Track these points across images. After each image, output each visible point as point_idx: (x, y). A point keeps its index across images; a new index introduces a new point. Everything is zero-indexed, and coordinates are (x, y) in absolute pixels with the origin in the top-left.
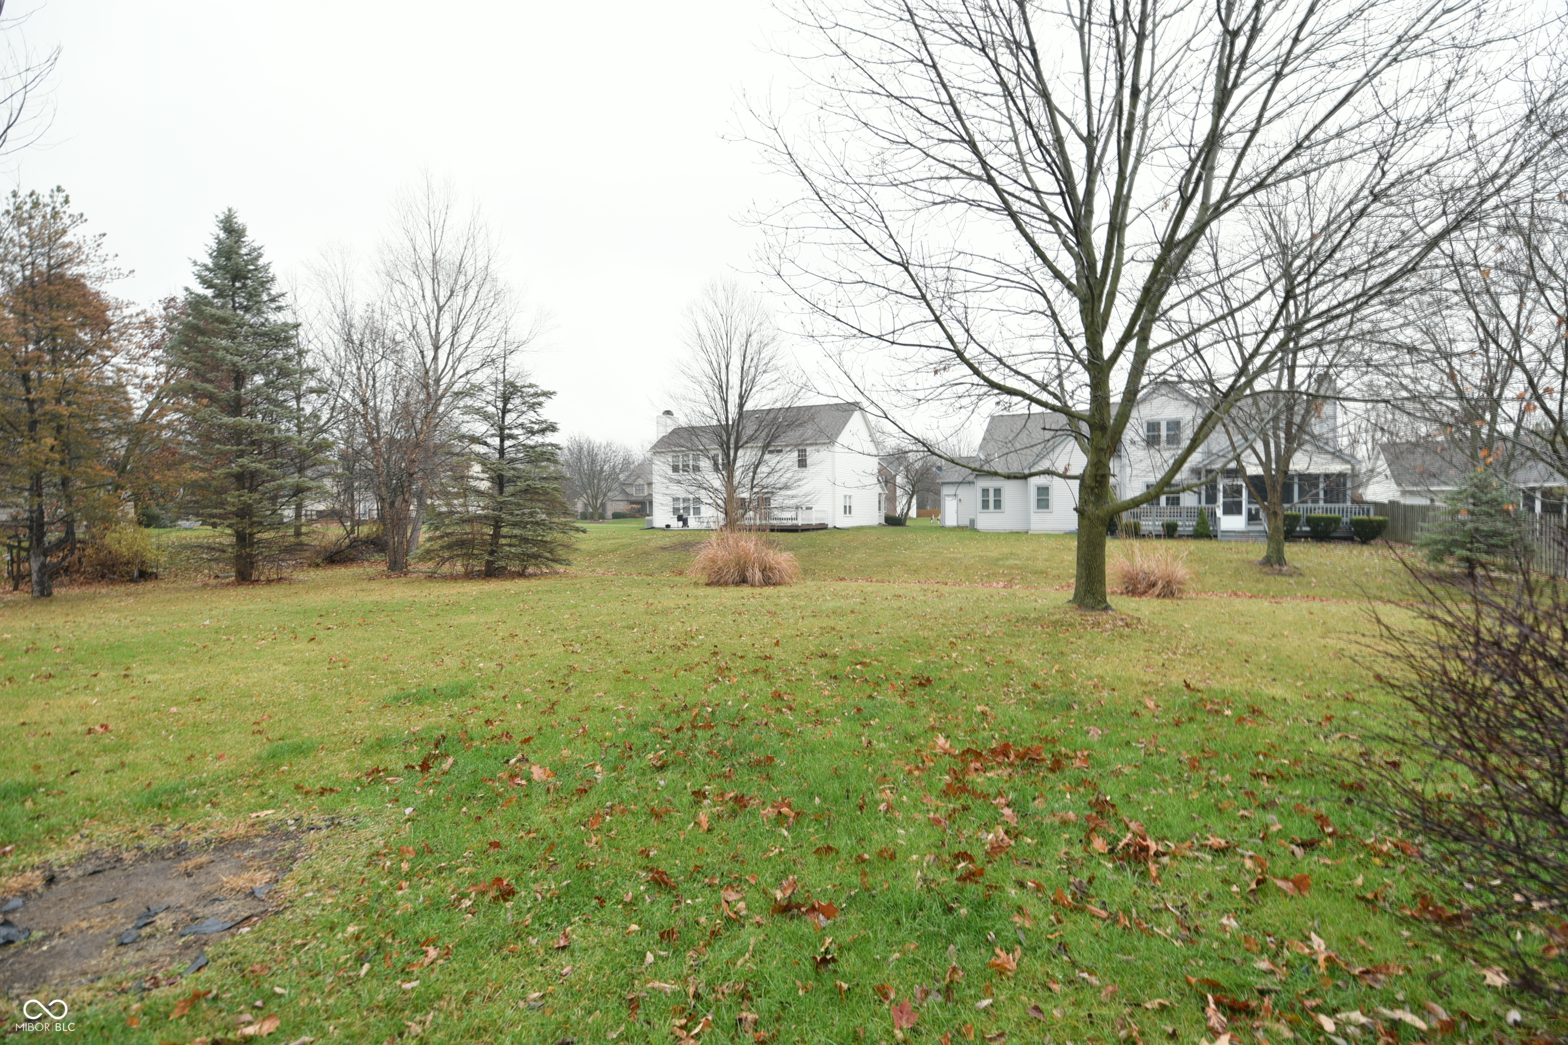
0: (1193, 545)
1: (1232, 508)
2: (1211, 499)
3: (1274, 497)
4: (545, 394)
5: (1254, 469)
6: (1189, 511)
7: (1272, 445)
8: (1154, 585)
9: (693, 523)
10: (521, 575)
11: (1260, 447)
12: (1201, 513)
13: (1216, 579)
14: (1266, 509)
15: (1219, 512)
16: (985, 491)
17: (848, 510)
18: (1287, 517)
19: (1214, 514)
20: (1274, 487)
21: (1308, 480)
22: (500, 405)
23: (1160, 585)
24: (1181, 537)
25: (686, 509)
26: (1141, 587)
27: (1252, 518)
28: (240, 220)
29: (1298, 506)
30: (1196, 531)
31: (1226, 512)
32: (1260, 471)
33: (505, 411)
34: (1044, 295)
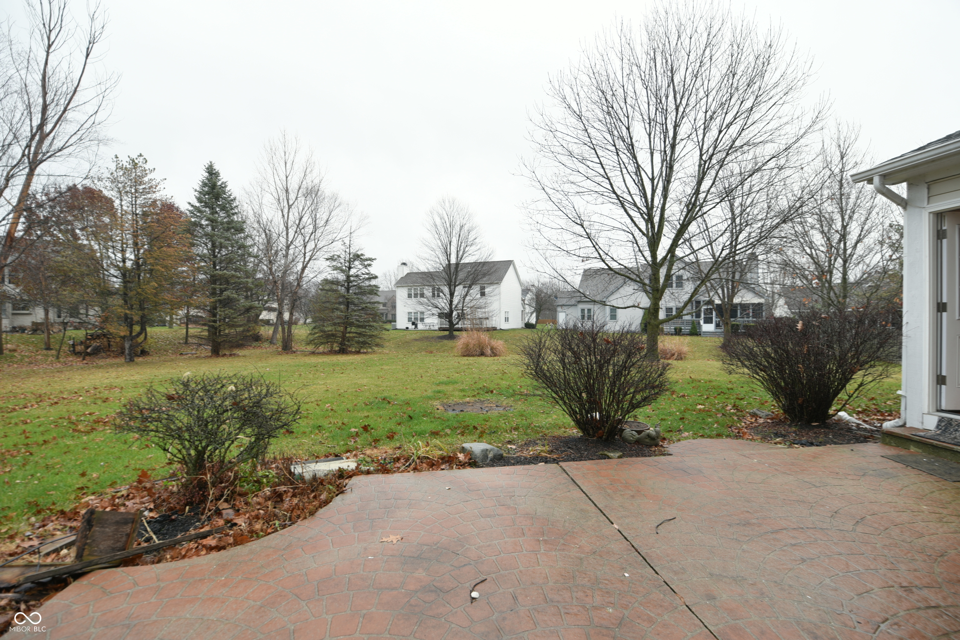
0: (688, 339)
1: (708, 321)
2: (698, 316)
3: (727, 316)
4: (371, 260)
5: (718, 301)
6: (687, 321)
7: (725, 289)
8: (673, 355)
9: (420, 326)
10: (358, 352)
11: (720, 291)
12: (693, 323)
13: (700, 354)
14: (723, 321)
15: (702, 322)
16: (583, 310)
17: (507, 319)
18: (733, 326)
19: (699, 323)
20: (726, 311)
21: (744, 307)
22: (347, 264)
23: (676, 355)
24: (683, 335)
25: (416, 319)
26: (668, 356)
27: (718, 325)
28: (217, 167)
29: (740, 320)
30: (691, 332)
31: (705, 323)
32: (720, 302)
33: (350, 268)
34: (633, 235)
